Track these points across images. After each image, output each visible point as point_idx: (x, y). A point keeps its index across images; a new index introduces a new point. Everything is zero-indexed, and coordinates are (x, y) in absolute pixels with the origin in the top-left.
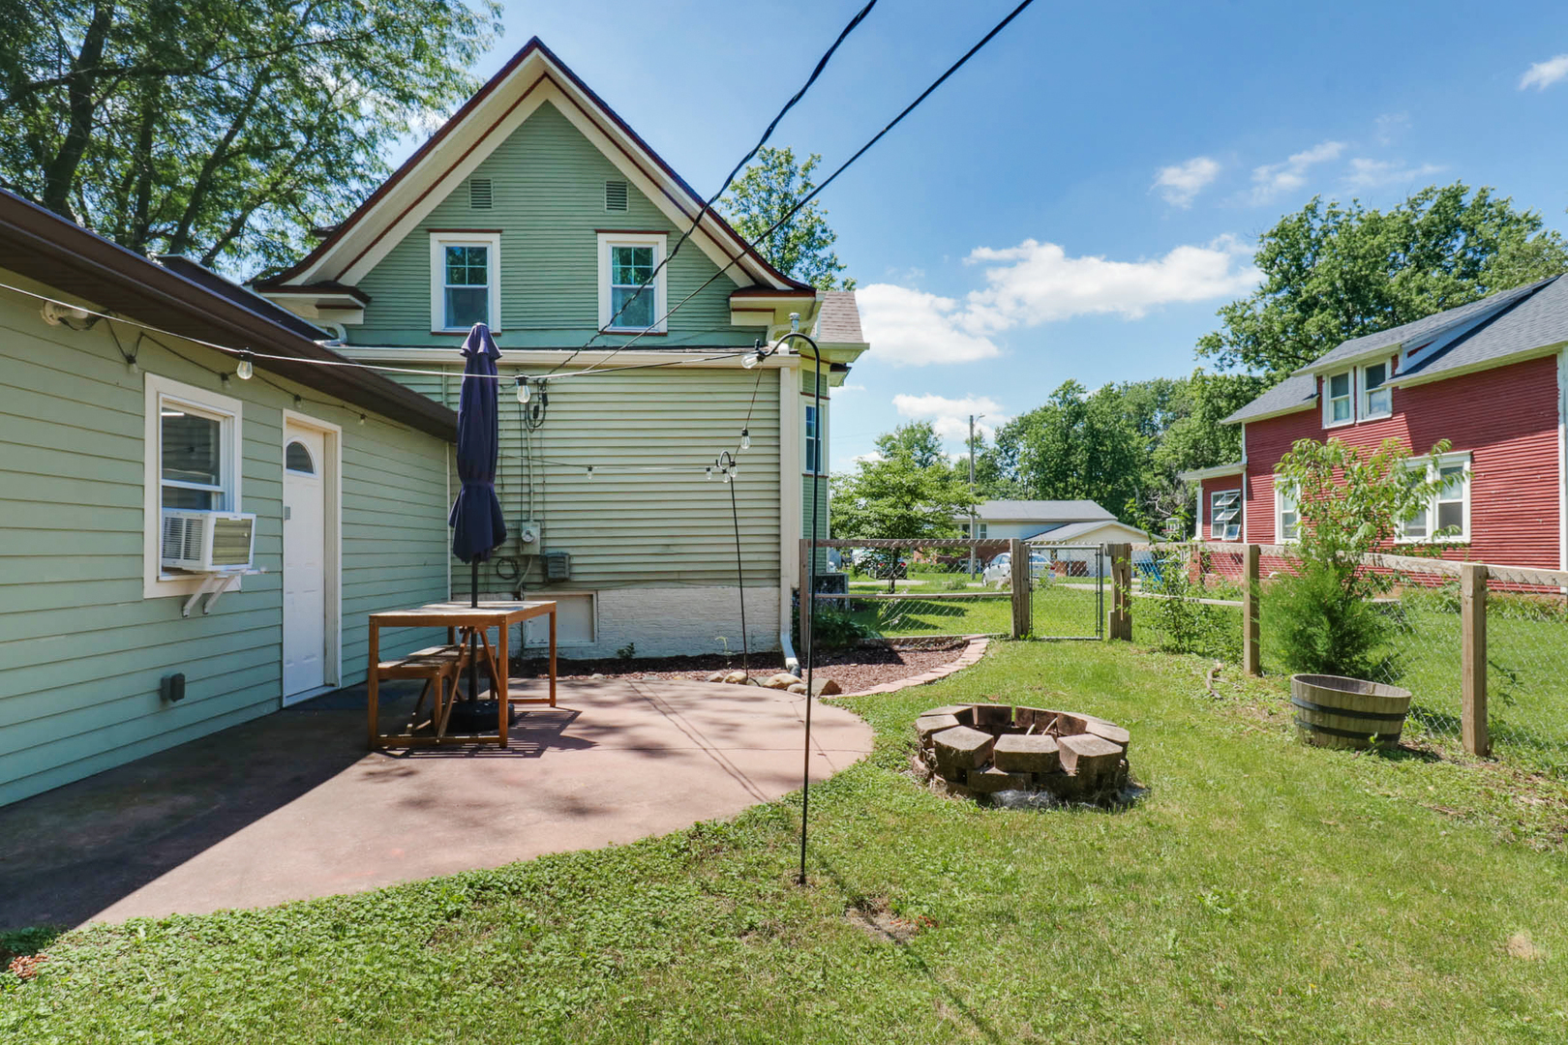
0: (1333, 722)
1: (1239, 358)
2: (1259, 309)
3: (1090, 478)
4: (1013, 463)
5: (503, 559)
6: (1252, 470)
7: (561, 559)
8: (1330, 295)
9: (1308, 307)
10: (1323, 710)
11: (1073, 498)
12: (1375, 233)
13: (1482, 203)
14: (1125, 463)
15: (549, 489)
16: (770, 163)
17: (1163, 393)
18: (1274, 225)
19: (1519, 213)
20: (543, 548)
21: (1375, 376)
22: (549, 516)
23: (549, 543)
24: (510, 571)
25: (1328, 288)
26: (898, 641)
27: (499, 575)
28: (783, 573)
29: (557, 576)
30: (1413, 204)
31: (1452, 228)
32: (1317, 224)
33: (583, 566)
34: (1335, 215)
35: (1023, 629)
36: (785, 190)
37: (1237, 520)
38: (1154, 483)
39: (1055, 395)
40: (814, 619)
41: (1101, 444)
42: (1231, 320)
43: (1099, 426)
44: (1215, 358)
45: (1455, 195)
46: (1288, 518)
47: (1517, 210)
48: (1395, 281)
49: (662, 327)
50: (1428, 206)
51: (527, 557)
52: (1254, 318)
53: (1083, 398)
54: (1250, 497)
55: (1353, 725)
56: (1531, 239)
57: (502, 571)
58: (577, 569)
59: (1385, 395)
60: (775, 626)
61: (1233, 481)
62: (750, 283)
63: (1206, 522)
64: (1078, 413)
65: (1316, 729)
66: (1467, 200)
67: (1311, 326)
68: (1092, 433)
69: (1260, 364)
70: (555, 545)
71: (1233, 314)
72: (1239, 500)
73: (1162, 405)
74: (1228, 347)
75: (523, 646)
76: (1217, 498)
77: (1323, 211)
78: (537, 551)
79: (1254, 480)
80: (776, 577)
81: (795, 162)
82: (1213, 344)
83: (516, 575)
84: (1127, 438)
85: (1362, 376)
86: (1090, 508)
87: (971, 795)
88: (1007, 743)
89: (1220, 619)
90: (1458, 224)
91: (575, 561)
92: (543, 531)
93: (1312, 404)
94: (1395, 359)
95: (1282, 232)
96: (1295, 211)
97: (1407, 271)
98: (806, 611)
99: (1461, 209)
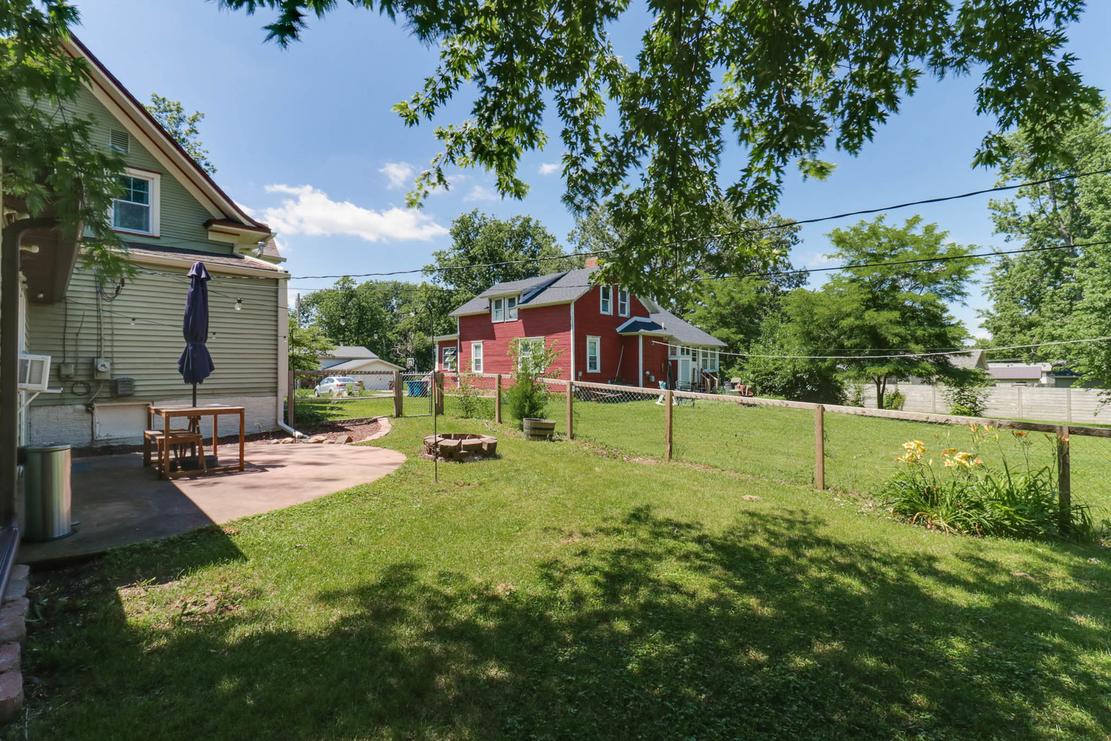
0: (537, 432)
1: (442, 280)
2: (451, 256)
3: (358, 333)
4: (307, 321)
5: (77, 382)
6: (462, 338)
7: (129, 383)
8: (482, 255)
9: (473, 259)
10: (534, 429)
11: (349, 345)
12: (500, 231)
13: (536, 227)
14: (377, 325)
15: (116, 338)
16: (162, 106)
17: (397, 289)
18: (458, 217)
19: (549, 234)
20: (112, 375)
21: (512, 301)
22: (115, 355)
23: (116, 372)
24: (83, 390)
25: (480, 251)
26: (340, 422)
27: (73, 393)
28: (279, 389)
29: (126, 393)
30: (513, 220)
31: (527, 235)
32: (477, 221)
33: (141, 387)
34: (484, 219)
35: (399, 413)
36: (175, 129)
37: (456, 360)
38: (393, 338)
39: (338, 283)
40: (295, 414)
41: (365, 314)
42: (439, 259)
43: (364, 304)
44: (431, 277)
45: (528, 220)
46: (477, 361)
47: (549, 232)
48: (507, 253)
49: (157, 234)
50: (518, 223)
51: (99, 382)
52: (450, 260)
53: (355, 287)
54: (461, 351)
55: (542, 433)
56: (553, 245)
57: (76, 390)
58: (137, 389)
59: (514, 312)
60: (274, 418)
61: (453, 343)
62: (223, 217)
63: (440, 362)
64: (351, 295)
65: (532, 435)
66: (532, 224)
67: (474, 269)
68: (361, 309)
69: (452, 283)
70: (120, 373)
71: (440, 256)
72: (456, 351)
73: (396, 295)
74: (437, 272)
75: (93, 439)
76: (446, 351)
77: (479, 215)
78: (109, 377)
79: (463, 343)
80: (275, 391)
81: (184, 113)
82: (429, 270)
83: (88, 392)
84: (380, 313)
85: (507, 302)
86: (363, 351)
87: (455, 461)
88: (465, 442)
89: (485, 403)
90: (529, 234)
91: (136, 383)
92: (112, 364)
93: (487, 311)
94: (519, 296)
95: (462, 221)
96: (468, 212)
97: (511, 250)
98: (291, 410)
99: (530, 227)
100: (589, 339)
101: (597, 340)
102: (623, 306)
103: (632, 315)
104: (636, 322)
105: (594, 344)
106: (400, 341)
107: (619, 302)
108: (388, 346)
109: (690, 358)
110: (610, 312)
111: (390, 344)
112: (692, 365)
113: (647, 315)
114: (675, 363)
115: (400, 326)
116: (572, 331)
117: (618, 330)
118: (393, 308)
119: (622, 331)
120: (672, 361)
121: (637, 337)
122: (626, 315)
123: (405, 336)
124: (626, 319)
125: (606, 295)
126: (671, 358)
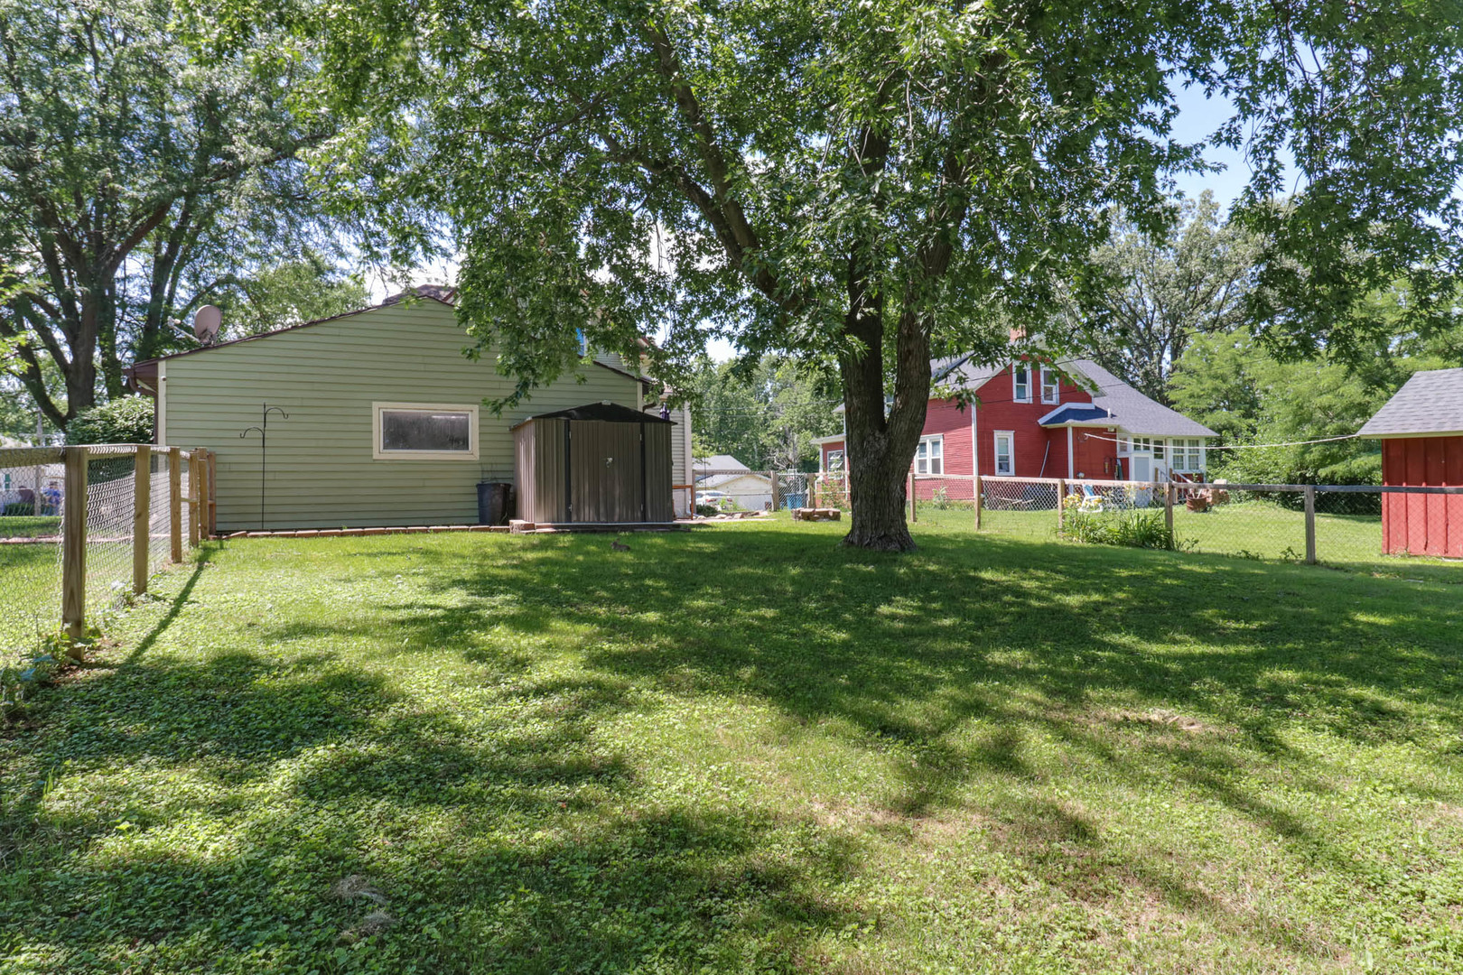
37: (843, 466)
38: (768, 441)
61: (840, 445)
63: (825, 469)
72: (843, 455)
76: (831, 455)
84: (749, 405)
86: (727, 463)
100: (998, 434)
101: (1010, 435)
102: (1049, 391)
103: (1062, 401)
104: (1068, 410)
105: (1005, 441)
106: (779, 446)
107: (1043, 386)
108: (761, 455)
109: (1150, 455)
110: (1028, 399)
111: (764, 450)
112: (1153, 463)
113: (1088, 399)
114: (1125, 461)
115: (779, 424)
116: (974, 426)
117: (1041, 421)
118: (767, 396)
119: (1046, 423)
120: (1122, 460)
121: (1065, 429)
122: (1055, 401)
123: (785, 438)
124: (1053, 407)
125: (1022, 378)
126: (1120, 455)
